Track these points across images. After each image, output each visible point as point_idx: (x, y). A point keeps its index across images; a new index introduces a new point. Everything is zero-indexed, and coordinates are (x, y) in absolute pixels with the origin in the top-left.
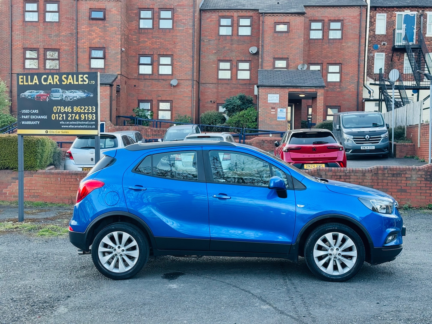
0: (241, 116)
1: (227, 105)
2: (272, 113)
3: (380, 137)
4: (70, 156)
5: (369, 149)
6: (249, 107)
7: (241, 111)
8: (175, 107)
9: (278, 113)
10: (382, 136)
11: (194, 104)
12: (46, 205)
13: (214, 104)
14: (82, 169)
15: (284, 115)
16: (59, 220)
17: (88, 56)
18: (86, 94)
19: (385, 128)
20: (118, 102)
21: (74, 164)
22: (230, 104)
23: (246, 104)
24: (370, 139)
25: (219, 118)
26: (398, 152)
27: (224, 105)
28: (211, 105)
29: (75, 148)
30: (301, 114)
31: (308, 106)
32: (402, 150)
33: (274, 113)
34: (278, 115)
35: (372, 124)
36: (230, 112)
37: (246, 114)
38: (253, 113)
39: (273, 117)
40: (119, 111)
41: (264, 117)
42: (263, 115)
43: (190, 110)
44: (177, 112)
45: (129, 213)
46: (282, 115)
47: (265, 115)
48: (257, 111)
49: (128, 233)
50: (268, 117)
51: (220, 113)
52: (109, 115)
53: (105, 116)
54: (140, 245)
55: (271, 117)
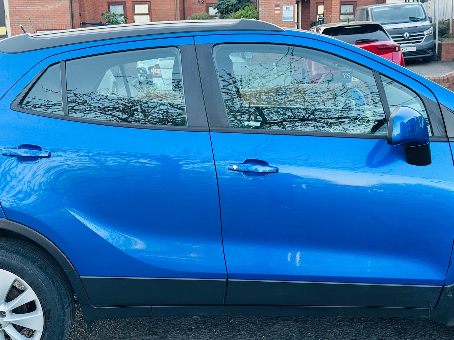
1: (220, 4)
2: (276, 12)
3: (423, 35)
5: (408, 51)
6: (246, 5)
7: (236, 11)
8: (154, 10)
9: (283, 12)
10: (425, 33)
11: (178, 5)
13: (203, 5)
15: (291, 14)
19: (427, 23)
20: (82, 6)
22: (223, 3)
23: (242, 2)
24: (410, 38)
26: (445, 53)
27: (216, 5)
28: (199, 7)
30: (310, 14)
31: (317, 3)
32: (450, 51)
33: (279, 12)
34: (284, 14)
35: (409, 18)
36: (223, 13)
37: (243, 15)
38: (253, 13)
39: (277, 17)
40: (85, 17)
41: (266, 17)
42: (265, 16)
43: (173, 13)
44: (157, 17)
45: (6, 220)
46: (288, 14)
47: (267, 15)
48: (257, 10)
49: (10, 271)
50: (271, 17)
51: (210, 16)
52: (70, 22)
53: (65, 23)
54: (45, 300)
55: (275, 18)
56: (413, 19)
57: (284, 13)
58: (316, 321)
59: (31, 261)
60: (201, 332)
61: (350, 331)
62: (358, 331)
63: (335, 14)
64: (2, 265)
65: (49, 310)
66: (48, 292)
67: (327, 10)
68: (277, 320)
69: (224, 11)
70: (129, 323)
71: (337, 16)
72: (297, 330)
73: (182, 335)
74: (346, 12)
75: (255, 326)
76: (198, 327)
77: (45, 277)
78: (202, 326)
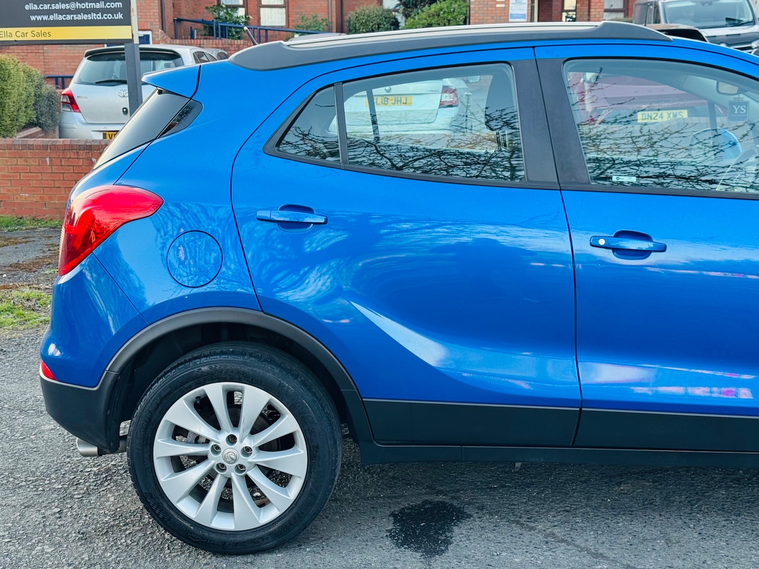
0: (435, 13)
2: (498, 6)
4: (72, 103)
7: (431, 3)
9: (511, 5)
10: (754, 45)
12: (21, 224)
14: (101, 134)
15: (523, 10)
16: (47, 272)
21: (83, 124)
25: (385, 21)
29: (81, 83)
30: (552, 9)
33: (503, 6)
34: (512, 9)
35: (725, 19)
36: (409, 6)
37: (444, 10)
38: (459, 7)
39: (499, 15)
40: (180, 9)
41: (481, 15)
42: (479, 12)
43: (325, 5)
44: (297, 10)
45: (262, 314)
46: (519, 10)
47: (483, 11)
48: (466, 3)
49: (263, 388)
50: (489, 15)
51: (387, 11)
52: (158, 17)
53: (150, 18)
54: (312, 431)
55: (496, 16)
56: (732, 22)
57: (512, 7)
58: (682, 481)
59: (292, 375)
60: (511, 492)
61: (740, 496)
62: (752, 496)
63: (597, 10)
64: (252, 380)
65: (317, 447)
66: (316, 421)
67: (581, 4)
68: (622, 478)
69: (411, 3)
70: (393, 478)
71: (599, 14)
72: (657, 493)
73: (482, 495)
74: (612, 8)
75: (591, 486)
76: (503, 486)
77: (312, 398)
78: (509, 484)
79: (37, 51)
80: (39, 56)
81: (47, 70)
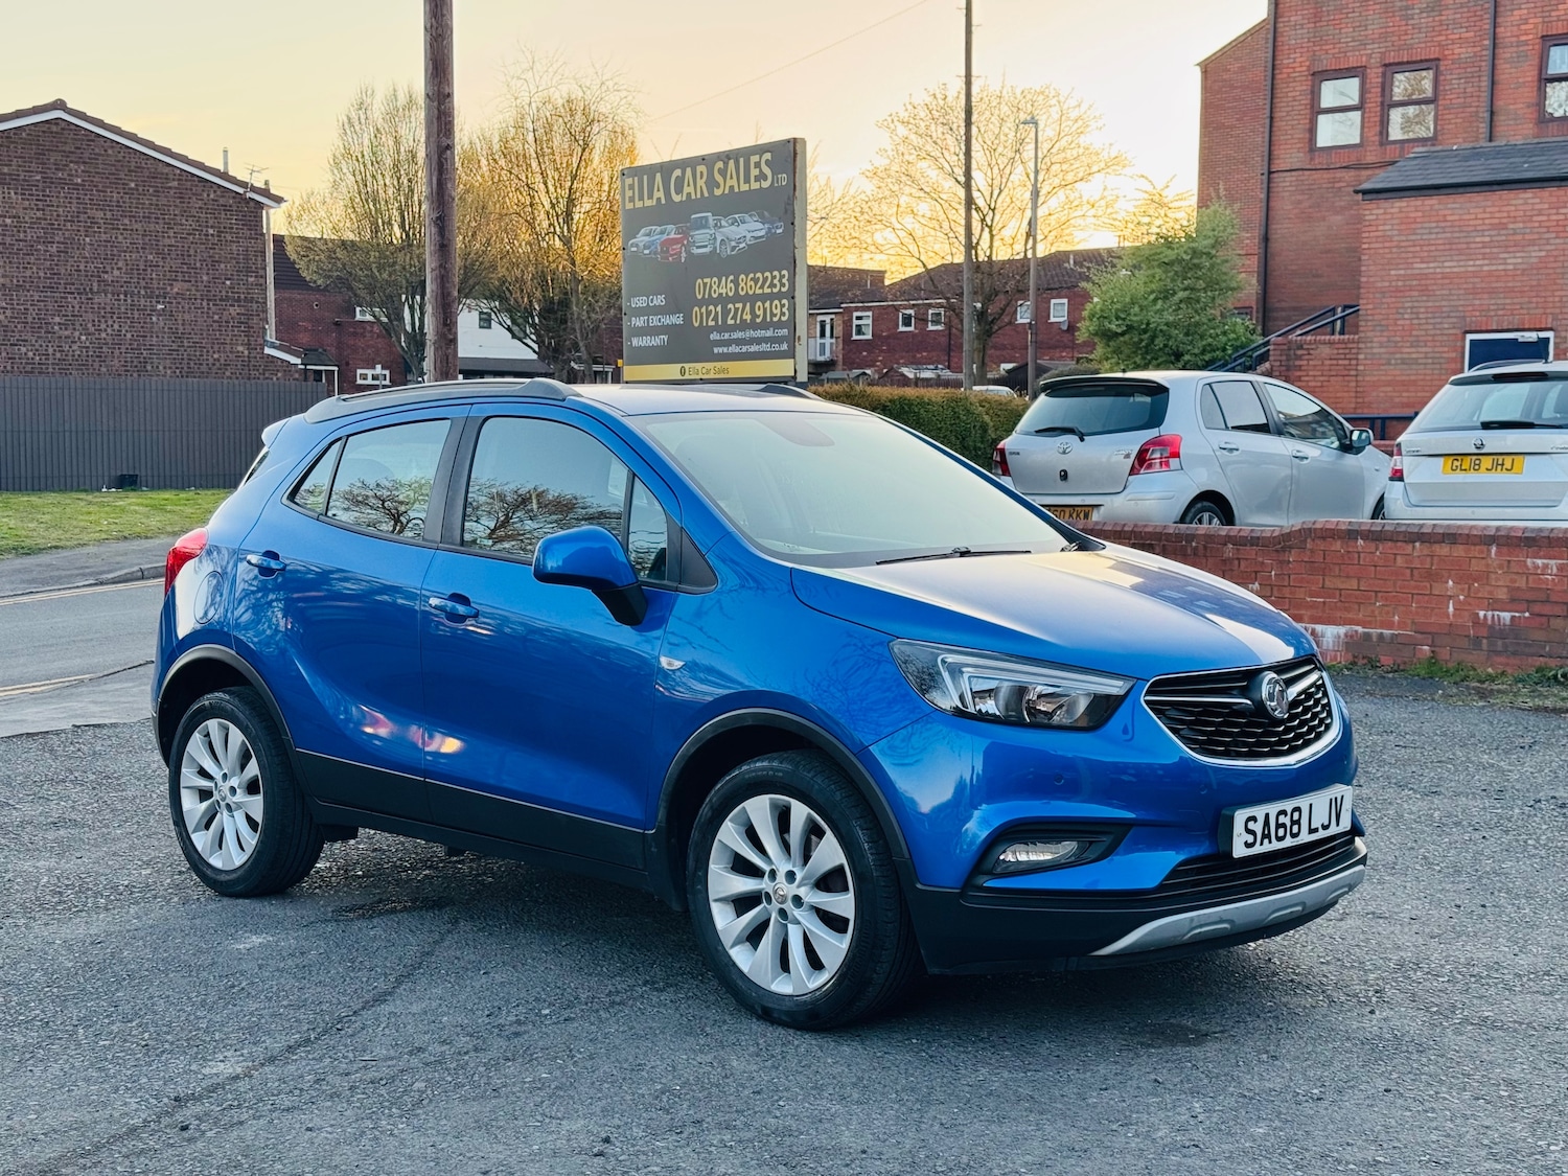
17: (1536, 72)
18: (766, 226)
45: (234, 652)
79: (1346, 373)
80: (1348, 381)
81: (1359, 405)
